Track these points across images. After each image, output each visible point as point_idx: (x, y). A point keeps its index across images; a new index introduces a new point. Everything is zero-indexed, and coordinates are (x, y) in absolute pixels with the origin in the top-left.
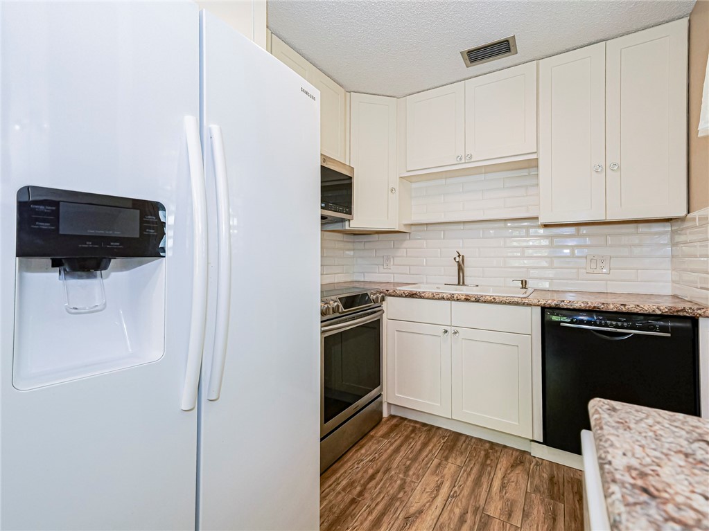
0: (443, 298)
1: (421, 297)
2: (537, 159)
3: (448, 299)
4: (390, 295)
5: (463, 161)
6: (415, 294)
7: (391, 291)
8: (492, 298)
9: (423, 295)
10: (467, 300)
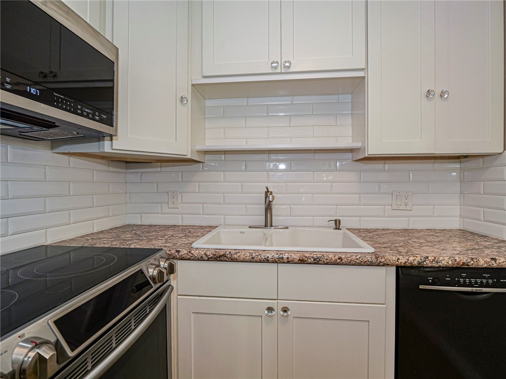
0: (267, 261)
1: (233, 260)
2: (364, 77)
3: (274, 262)
4: (182, 259)
5: (279, 70)
6: (224, 255)
7: (184, 252)
8: (337, 257)
9: (236, 256)
10: (302, 261)
